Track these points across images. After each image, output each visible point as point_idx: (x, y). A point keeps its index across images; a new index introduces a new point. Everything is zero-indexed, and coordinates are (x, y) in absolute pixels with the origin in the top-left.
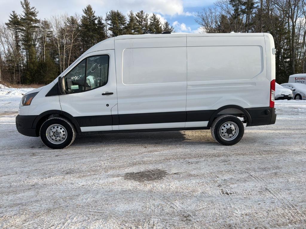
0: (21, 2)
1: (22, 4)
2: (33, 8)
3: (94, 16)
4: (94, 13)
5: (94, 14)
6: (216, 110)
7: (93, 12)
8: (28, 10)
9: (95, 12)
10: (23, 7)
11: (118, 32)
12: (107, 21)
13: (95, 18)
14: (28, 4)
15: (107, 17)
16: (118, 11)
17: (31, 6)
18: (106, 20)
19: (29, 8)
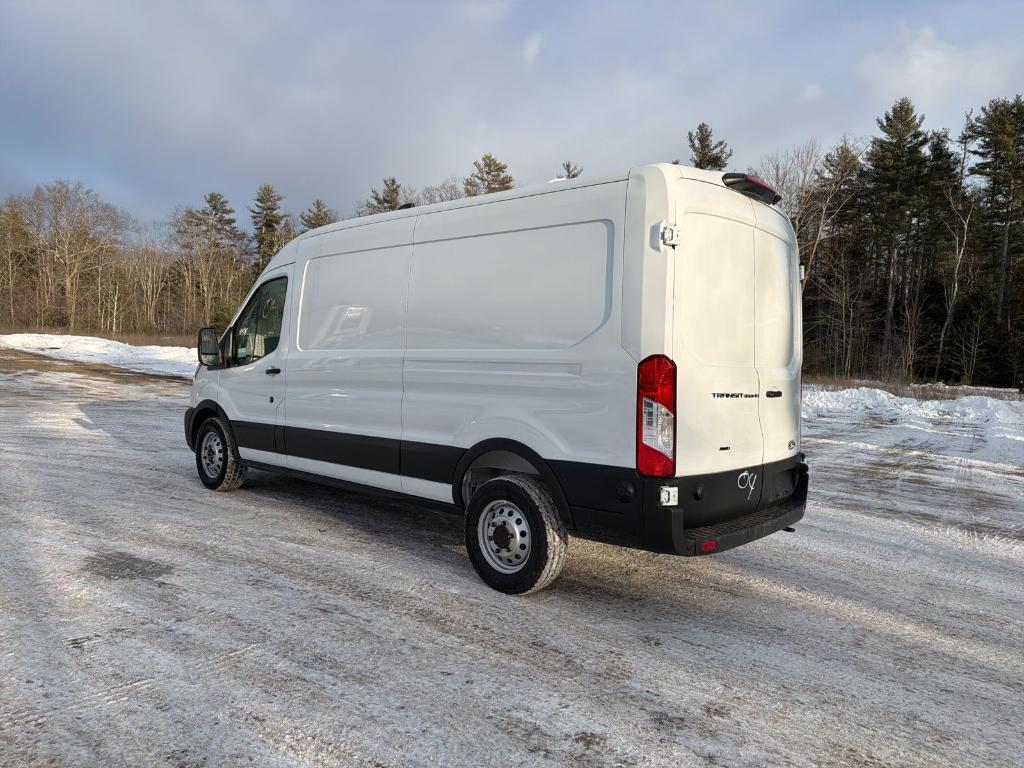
0: (690, 134)
1: (691, 140)
2: (721, 143)
3: (917, 135)
4: (920, 122)
5: (918, 126)
6: (467, 450)
7: (917, 121)
8: (706, 154)
9: (923, 118)
10: (693, 146)
11: (1006, 176)
12: (965, 143)
13: (920, 139)
14: (708, 136)
15: (971, 127)
16: (1018, 97)
17: (714, 140)
18: (964, 139)
19: (708, 146)
